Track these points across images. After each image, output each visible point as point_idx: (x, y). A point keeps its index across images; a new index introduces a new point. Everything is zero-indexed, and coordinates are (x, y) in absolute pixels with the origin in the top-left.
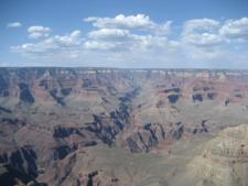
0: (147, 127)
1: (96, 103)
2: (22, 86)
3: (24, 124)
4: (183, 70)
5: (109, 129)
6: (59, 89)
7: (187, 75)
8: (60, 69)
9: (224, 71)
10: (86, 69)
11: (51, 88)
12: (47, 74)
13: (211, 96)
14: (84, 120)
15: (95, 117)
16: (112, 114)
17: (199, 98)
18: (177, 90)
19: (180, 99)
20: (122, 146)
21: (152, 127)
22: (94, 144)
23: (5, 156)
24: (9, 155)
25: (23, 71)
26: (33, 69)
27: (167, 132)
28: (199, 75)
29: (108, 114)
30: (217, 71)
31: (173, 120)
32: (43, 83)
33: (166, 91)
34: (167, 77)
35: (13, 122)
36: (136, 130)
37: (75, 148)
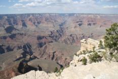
0: (71, 36)
1: (51, 27)
2: (22, 21)
3: (25, 35)
4: (83, 14)
5: (56, 37)
6: (36, 22)
7: (85, 16)
8: (36, 14)
9: (99, 14)
10: (46, 14)
11: (33, 21)
12: (31, 16)
13: (94, 24)
14: (47, 33)
15: (51, 32)
16: (57, 31)
17: (90, 24)
18: (81, 22)
19: (83, 25)
20: (62, 43)
21: (73, 36)
22: (52, 42)
23: (21, 46)
24: (22, 46)
25: (22, 15)
26: (26, 14)
27: (78, 37)
28: (90, 16)
29: (55, 31)
30: (96, 14)
31: (81, 33)
32: (30, 20)
33: (78, 22)
34: (77, 17)
35: (21, 34)
36: (67, 37)
37: (45, 43)
